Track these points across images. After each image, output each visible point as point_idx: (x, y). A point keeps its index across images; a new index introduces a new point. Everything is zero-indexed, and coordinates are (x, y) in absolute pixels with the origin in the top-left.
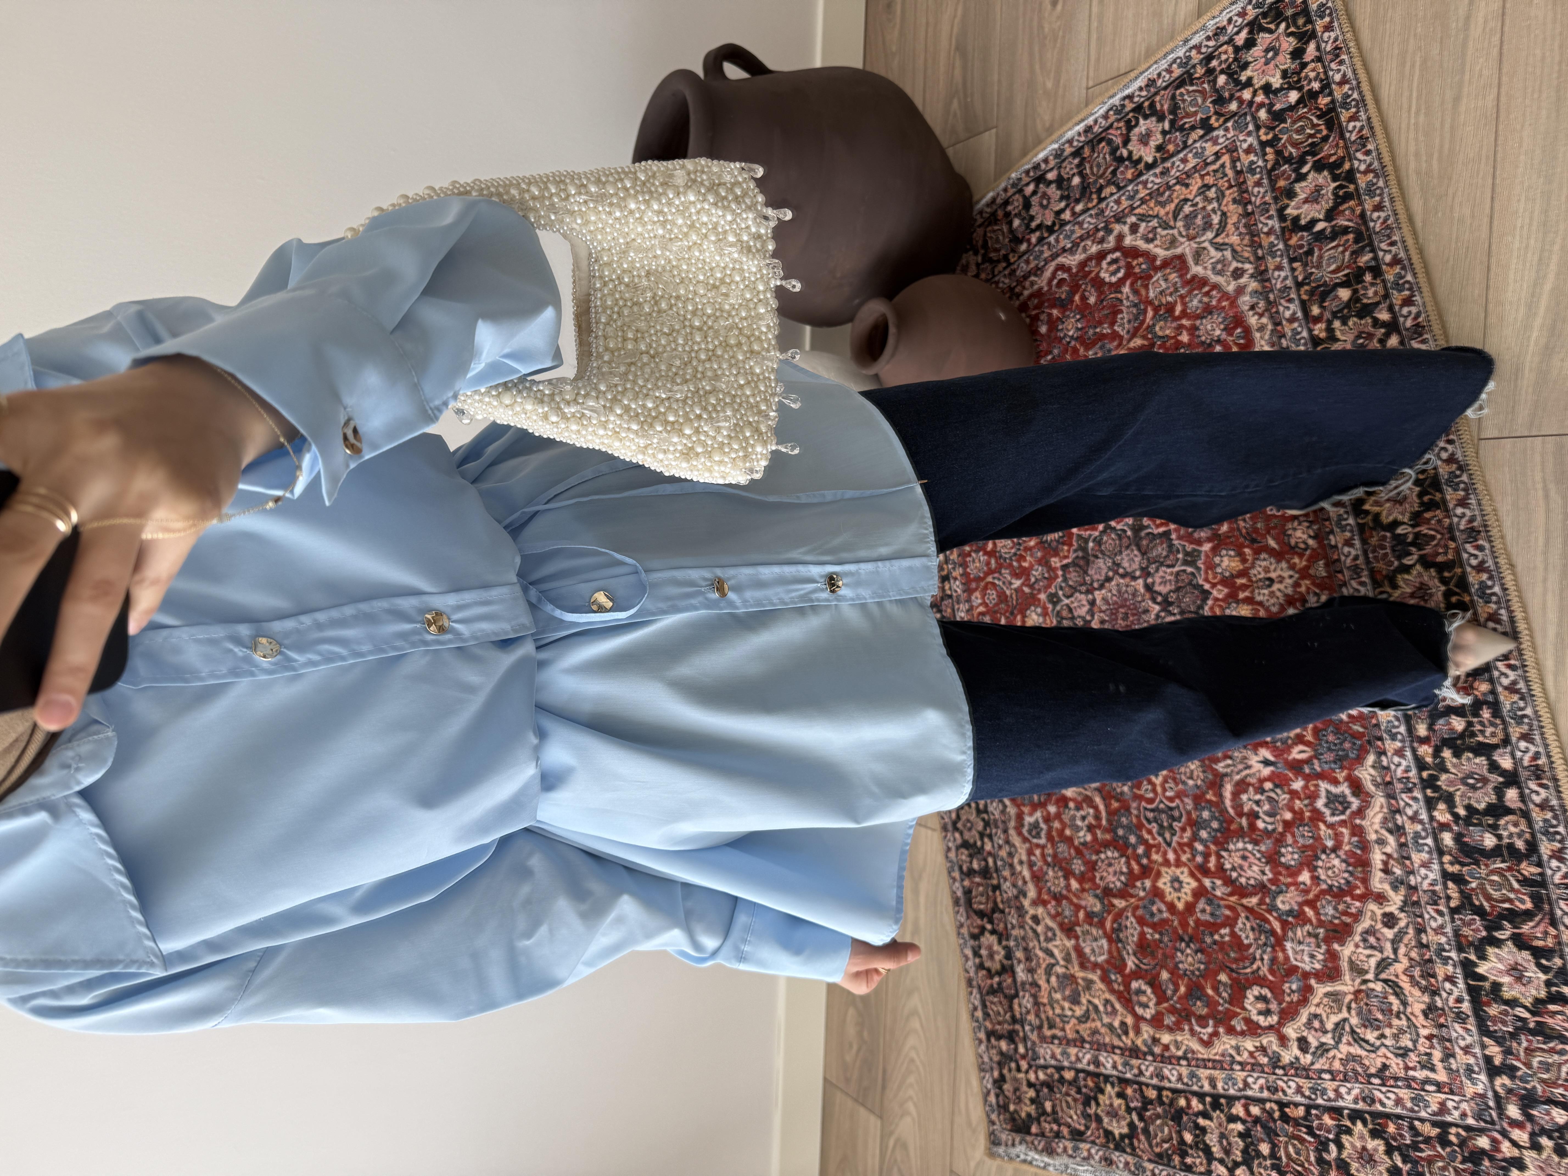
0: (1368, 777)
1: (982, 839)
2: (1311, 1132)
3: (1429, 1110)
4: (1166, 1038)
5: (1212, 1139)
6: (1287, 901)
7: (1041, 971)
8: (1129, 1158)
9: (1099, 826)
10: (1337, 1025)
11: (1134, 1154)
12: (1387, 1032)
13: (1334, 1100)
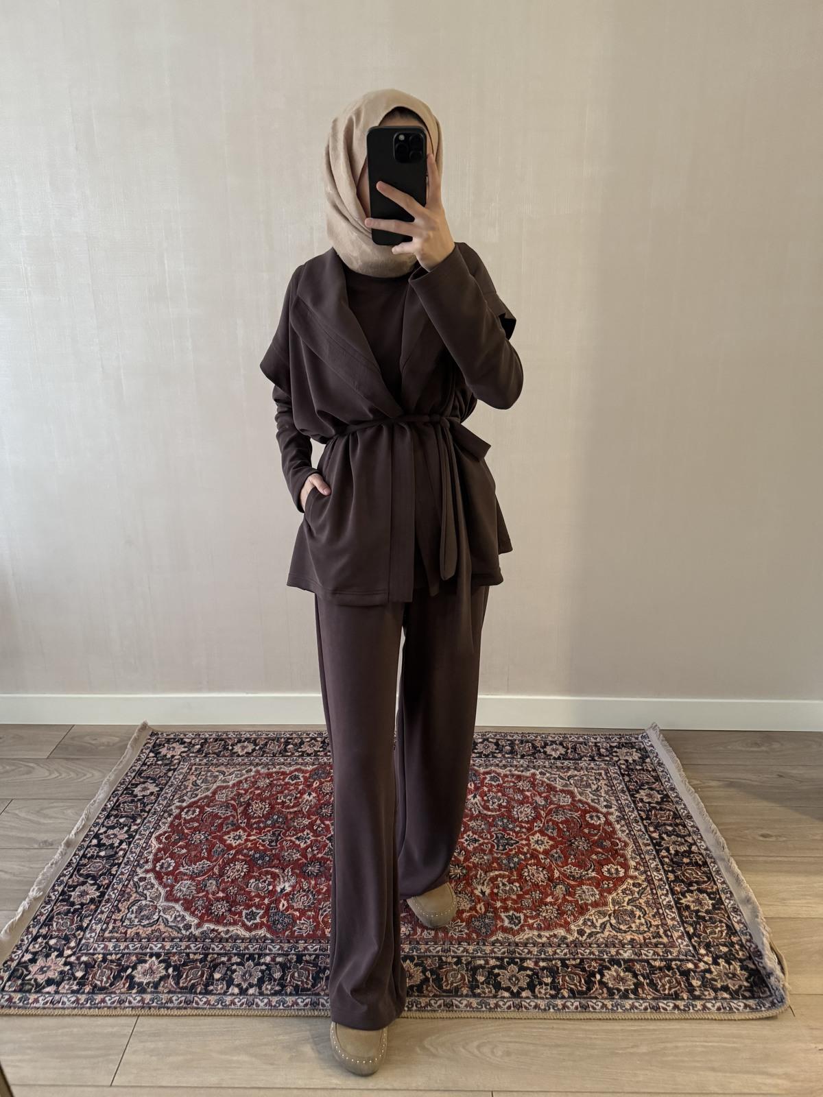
0: (260, 933)
1: (301, 752)
2: (103, 874)
3: (94, 925)
4: (169, 819)
5: (116, 831)
6: (212, 885)
7: (223, 769)
8: (120, 792)
9: (283, 807)
10: (146, 895)
11: (122, 795)
12: (133, 916)
13: (113, 886)
